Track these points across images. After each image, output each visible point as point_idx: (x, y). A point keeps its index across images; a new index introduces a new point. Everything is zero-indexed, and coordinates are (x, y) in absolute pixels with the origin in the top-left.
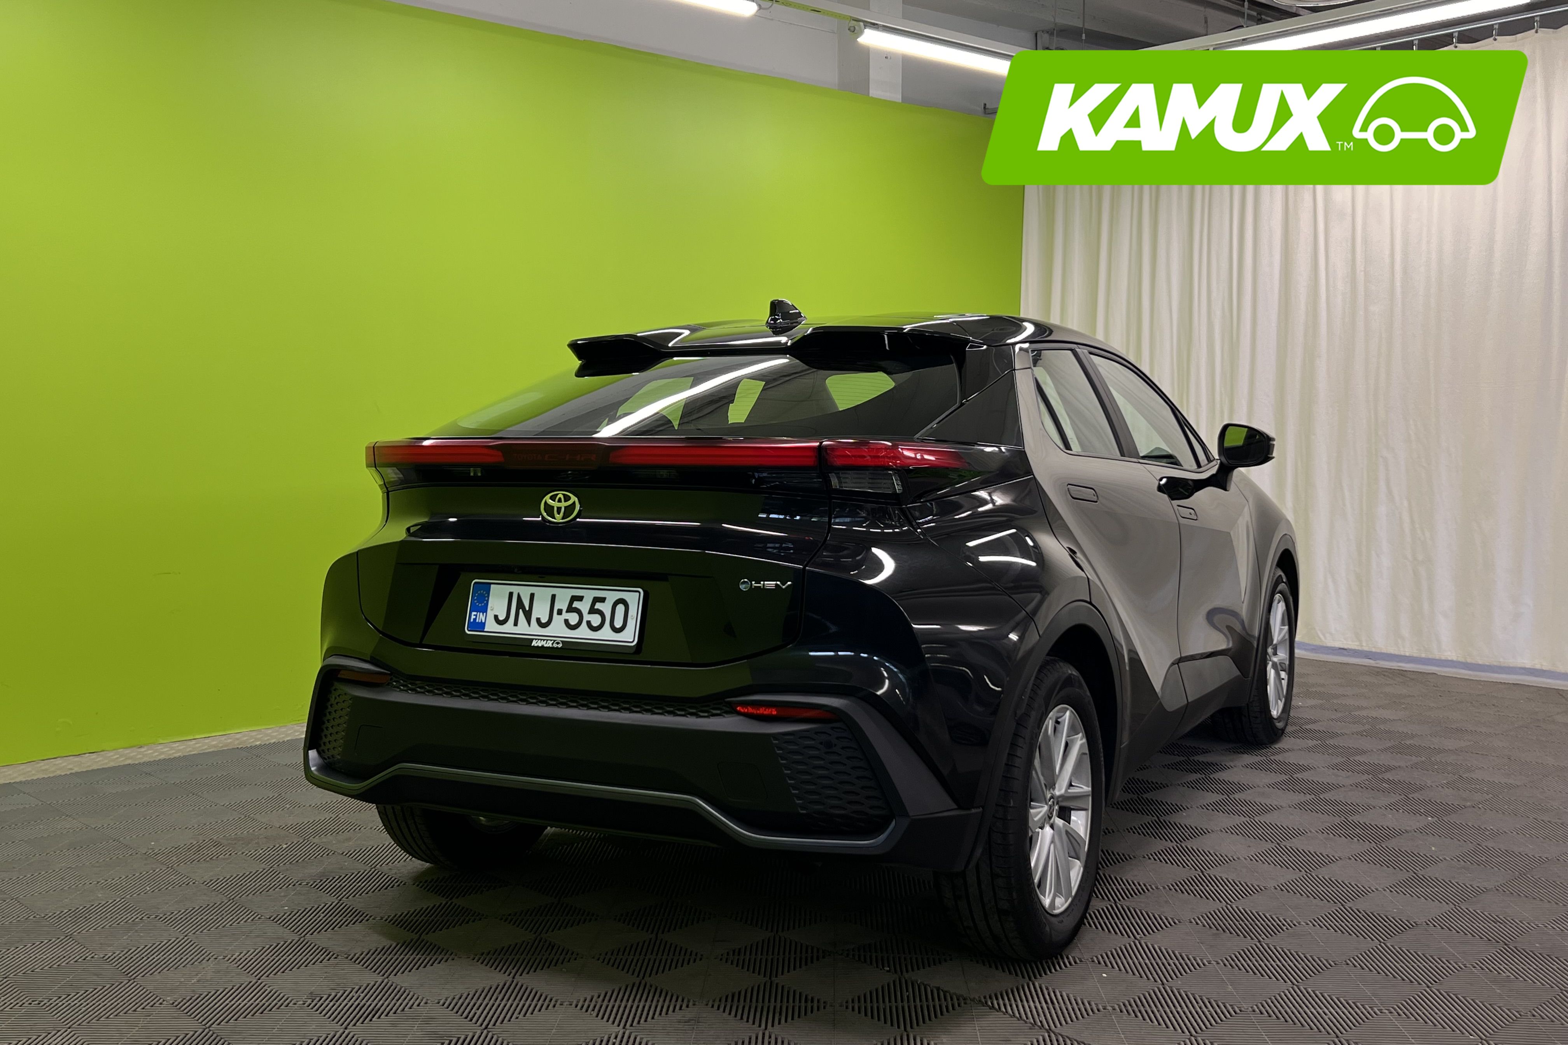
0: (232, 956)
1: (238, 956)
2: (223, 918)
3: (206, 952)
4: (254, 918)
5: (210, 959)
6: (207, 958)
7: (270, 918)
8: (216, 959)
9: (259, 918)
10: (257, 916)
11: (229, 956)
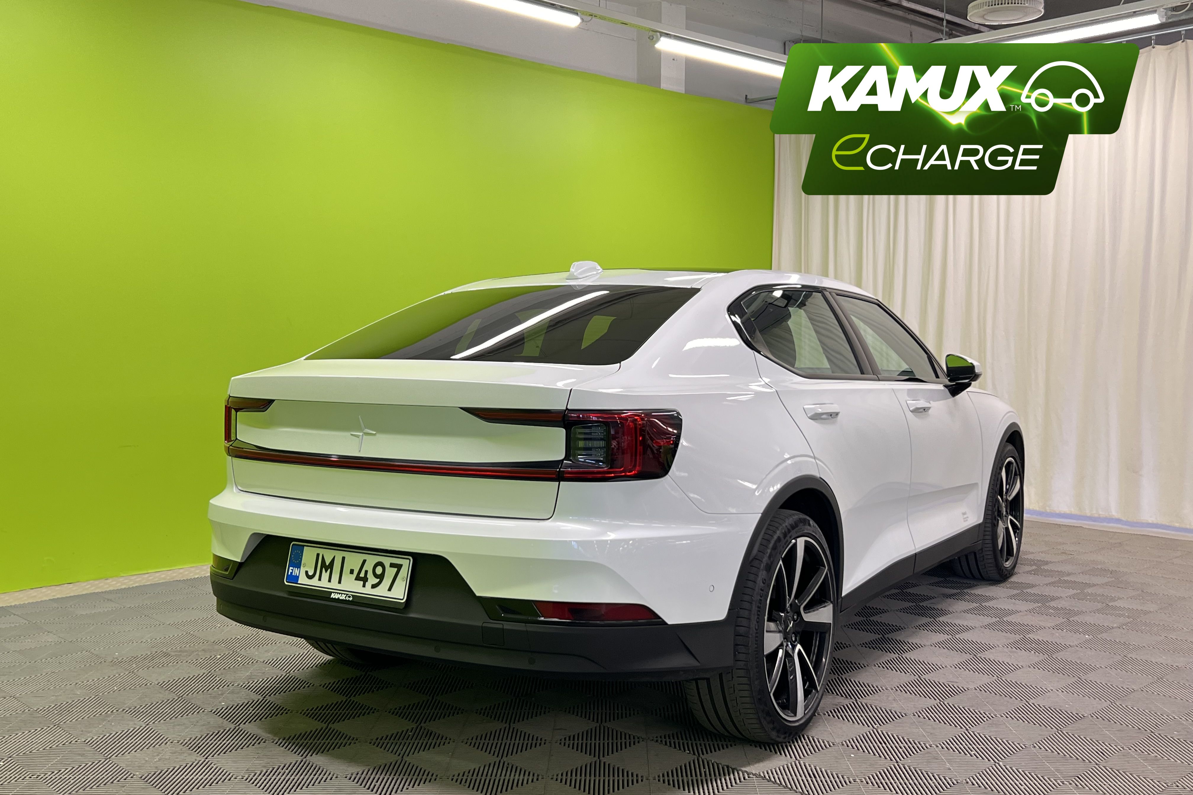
0: (184, 741)
1: (189, 741)
2: (175, 711)
3: (164, 737)
4: (199, 711)
5: (167, 742)
6: (165, 742)
7: (211, 711)
8: (172, 742)
9: (203, 711)
10: (201, 710)
11: (182, 741)
